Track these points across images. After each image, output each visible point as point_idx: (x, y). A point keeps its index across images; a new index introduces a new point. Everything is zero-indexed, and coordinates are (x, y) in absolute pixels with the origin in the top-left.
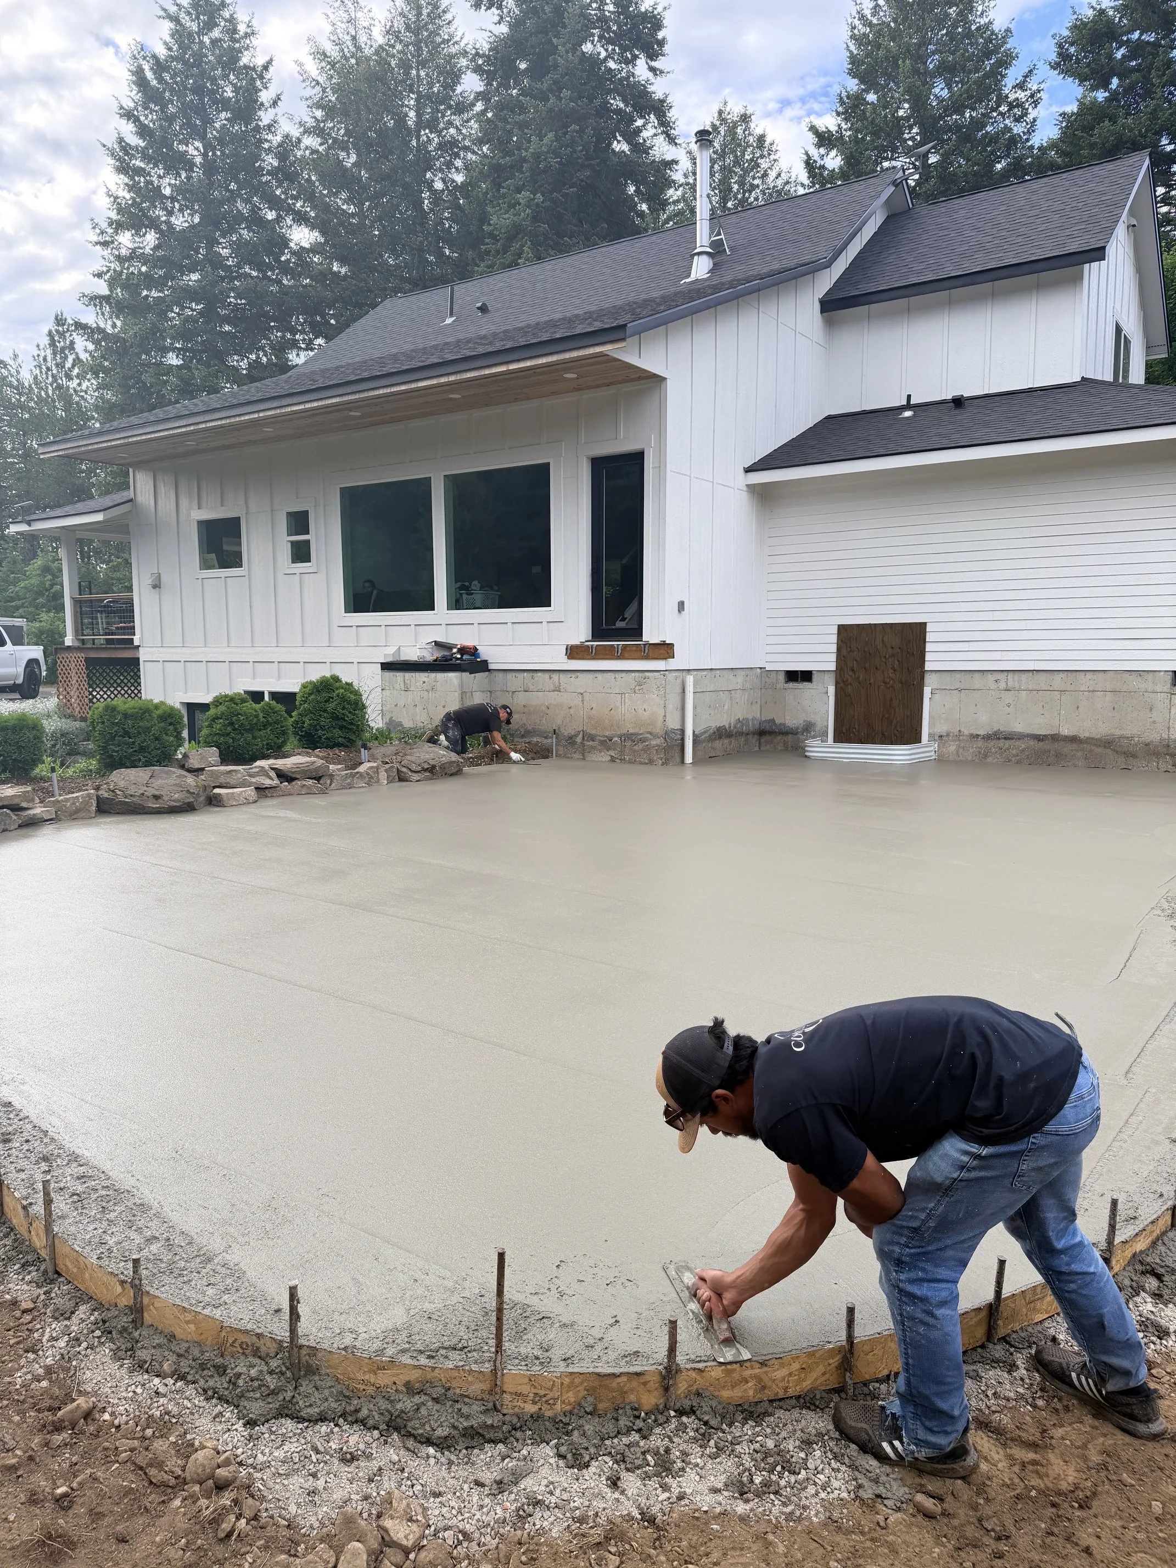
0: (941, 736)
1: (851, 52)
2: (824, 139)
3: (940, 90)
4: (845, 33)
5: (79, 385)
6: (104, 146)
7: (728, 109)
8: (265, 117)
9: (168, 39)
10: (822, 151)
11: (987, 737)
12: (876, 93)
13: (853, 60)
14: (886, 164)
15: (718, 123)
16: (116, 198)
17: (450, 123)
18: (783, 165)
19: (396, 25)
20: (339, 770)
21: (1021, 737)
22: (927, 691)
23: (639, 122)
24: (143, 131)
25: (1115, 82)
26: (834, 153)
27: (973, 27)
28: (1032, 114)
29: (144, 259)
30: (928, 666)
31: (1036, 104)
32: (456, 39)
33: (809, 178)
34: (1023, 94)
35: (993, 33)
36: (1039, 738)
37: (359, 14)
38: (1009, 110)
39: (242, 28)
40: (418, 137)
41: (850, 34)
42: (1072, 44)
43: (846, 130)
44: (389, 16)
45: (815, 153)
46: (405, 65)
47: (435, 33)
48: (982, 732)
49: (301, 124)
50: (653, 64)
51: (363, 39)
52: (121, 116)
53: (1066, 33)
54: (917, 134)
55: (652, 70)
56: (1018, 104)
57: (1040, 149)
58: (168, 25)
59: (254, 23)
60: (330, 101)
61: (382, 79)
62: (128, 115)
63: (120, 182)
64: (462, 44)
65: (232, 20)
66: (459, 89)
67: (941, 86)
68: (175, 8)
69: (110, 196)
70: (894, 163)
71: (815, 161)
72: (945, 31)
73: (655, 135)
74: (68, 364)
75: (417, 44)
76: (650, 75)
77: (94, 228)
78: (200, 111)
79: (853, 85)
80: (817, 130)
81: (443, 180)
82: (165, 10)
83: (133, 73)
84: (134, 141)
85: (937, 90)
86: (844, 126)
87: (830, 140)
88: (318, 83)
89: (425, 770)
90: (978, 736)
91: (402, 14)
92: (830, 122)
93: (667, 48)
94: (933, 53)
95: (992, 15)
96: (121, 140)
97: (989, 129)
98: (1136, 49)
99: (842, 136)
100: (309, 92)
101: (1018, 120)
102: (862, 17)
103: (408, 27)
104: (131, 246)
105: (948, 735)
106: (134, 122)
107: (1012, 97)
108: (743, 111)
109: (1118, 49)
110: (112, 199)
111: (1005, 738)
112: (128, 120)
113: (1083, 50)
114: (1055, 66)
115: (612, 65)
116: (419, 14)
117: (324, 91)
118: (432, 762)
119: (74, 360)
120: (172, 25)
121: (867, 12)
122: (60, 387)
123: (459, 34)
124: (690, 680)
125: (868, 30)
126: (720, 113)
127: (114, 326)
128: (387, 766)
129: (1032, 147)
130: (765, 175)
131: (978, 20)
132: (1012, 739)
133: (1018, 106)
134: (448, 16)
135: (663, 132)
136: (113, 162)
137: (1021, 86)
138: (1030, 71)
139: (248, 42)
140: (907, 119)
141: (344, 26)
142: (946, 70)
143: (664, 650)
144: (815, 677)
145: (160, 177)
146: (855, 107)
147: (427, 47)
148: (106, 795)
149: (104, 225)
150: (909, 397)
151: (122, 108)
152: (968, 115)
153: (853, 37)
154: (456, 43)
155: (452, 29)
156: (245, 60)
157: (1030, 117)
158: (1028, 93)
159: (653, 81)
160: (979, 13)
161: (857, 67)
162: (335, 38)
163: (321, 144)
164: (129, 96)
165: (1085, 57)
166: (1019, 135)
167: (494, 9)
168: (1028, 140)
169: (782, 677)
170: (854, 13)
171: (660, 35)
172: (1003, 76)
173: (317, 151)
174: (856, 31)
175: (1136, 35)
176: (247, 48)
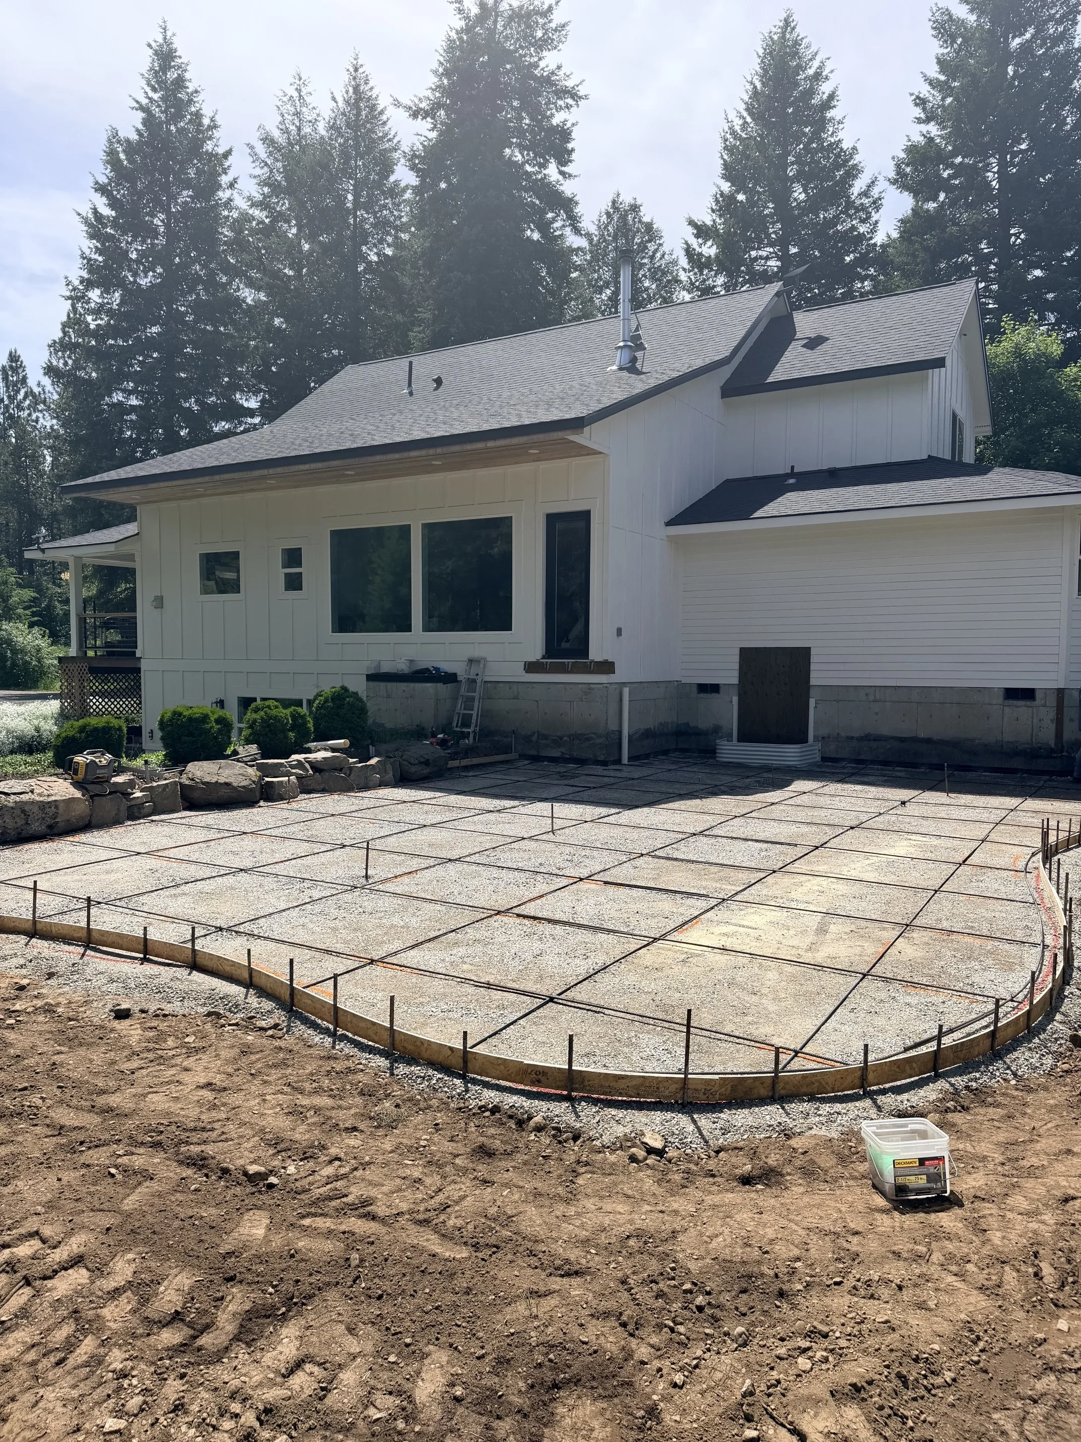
0: (823, 738)
1: (724, 160)
2: (702, 231)
3: (799, 194)
4: (720, 145)
5: (30, 415)
6: (79, 214)
7: (620, 200)
8: (223, 195)
9: (140, 127)
10: (700, 241)
11: (861, 739)
12: (745, 193)
13: (726, 166)
14: (754, 253)
15: (611, 211)
16: (90, 260)
17: (385, 206)
18: (666, 248)
19: (338, 122)
20: (355, 763)
21: (886, 739)
22: (812, 702)
23: (550, 215)
24: (113, 203)
25: (942, 196)
26: (709, 243)
27: (825, 144)
28: (875, 217)
29: (110, 313)
30: (813, 682)
31: (877, 209)
32: (391, 136)
33: (689, 263)
34: (867, 201)
35: (842, 149)
36: (902, 740)
37: (304, 109)
38: (855, 213)
39: (206, 121)
40: (355, 217)
41: (723, 145)
42: (907, 165)
43: (720, 224)
44: (334, 115)
45: (694, 243)
46: (345, 155)
47: (372, 131)
48: (856, 735)
49: (249, 198)
50: (563, 169)
51: (307, 130)
52: (96, 190)
53: (902, 155)
54: (780, 229)
55: (562, 173)
56: (863, 208)
57: (882, 246)
58: (141, 115)
59: (217, 118)
60: (276, 180)
61: (326, 167)
62: (101, 189)
63: (92, 246)
64: (395, 141)
65: (198, 115)
66: (392, 179)
67: (799, 191)
68: (147, 101)
69: (84, 258)
70: (760, 253)
71: (694, 250)
72: (802, 146)
73: (563, 226)
74: (20, 396)
75: (356, 139)
76: (561, 178)
77: (68, 285)
78: (166, 188)
79: (726, 187)
80: (696, 224)
81: (378, 254)
82: (137, 102)
83: (108, 154)
84: (106, 211)
85: (796, 194)
86: (718, 220)
87: (707, 232)
88: (266, 164)
89: (421, 763)
90: (852, 738)
91: (344, 114)
92: (707, 218)
93: (574, 156)
94: (793, 163)
95: (840, 135)
96: (95, 211)
97: (839, 228)
98: (959, 170)
99: (717, 230)
100: (258, 171)
101: (863, 221)
102: (733, 133)
103: (348, 125)
104: (100, 301)
105: (829, 737)
106: (107, 197)
107: (858, 202)
108: (633, 202)
109: (944, 170)
110: (85, 261)
111: (875, 740)
112: (102, 194)
113: (916, 170)
114: (894, 182)
115: (528, 168)
116: (358, 114)
117: (271, 171)
118: (426, 757)
119: (26, 393)
120: (143, 115)
121: (737, 128)
122: (11, 417)
123: (392, 133)
124: (626, 691)
125: (738, 143)
126: (614, 202)
127: (66, 364)
128: (392, 760)
129: (875, 245)
130: (652, 257)
131: (829, 139)
132: (880, 740)
133: (863, 209)
134: (384, 118)
135: (570, 225)
136: (86, 228)
137: (865, 194)
138: (873, 182)
139: (210, 133)
140: (771, 215)
141: (290, 117)
142: (803, 177)
143: (607, 667)
144: (721, 690)
145: (127, 242)
146: (728, 206)
147: (365, 142)
148: (187, 782)
149: (76, 283)
150: (793, 467)
151: (97, 183)
152: (822, 216)
153: (726, 148)
154: (390, 140)
155: (386, 128)
156: (209, 146)
157: (874, 219)
158: (871, 200)
159: (562, 182)
160: (830, 133)
161: (730, 172)
162: (283, 127)
163: (267, 217)
164: (103, 174)
165: (918, 176)
166: (863, 233)
167: (429, 119)
168: (871, 238)
169: (695, 689)
170: (726, 129)
171: (570, 146)
172: (850, 186)
173: (262, 222)
174: (728, 143)
175: (959, 160)
176: (210, 138)
